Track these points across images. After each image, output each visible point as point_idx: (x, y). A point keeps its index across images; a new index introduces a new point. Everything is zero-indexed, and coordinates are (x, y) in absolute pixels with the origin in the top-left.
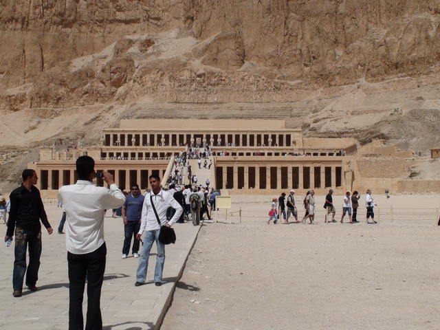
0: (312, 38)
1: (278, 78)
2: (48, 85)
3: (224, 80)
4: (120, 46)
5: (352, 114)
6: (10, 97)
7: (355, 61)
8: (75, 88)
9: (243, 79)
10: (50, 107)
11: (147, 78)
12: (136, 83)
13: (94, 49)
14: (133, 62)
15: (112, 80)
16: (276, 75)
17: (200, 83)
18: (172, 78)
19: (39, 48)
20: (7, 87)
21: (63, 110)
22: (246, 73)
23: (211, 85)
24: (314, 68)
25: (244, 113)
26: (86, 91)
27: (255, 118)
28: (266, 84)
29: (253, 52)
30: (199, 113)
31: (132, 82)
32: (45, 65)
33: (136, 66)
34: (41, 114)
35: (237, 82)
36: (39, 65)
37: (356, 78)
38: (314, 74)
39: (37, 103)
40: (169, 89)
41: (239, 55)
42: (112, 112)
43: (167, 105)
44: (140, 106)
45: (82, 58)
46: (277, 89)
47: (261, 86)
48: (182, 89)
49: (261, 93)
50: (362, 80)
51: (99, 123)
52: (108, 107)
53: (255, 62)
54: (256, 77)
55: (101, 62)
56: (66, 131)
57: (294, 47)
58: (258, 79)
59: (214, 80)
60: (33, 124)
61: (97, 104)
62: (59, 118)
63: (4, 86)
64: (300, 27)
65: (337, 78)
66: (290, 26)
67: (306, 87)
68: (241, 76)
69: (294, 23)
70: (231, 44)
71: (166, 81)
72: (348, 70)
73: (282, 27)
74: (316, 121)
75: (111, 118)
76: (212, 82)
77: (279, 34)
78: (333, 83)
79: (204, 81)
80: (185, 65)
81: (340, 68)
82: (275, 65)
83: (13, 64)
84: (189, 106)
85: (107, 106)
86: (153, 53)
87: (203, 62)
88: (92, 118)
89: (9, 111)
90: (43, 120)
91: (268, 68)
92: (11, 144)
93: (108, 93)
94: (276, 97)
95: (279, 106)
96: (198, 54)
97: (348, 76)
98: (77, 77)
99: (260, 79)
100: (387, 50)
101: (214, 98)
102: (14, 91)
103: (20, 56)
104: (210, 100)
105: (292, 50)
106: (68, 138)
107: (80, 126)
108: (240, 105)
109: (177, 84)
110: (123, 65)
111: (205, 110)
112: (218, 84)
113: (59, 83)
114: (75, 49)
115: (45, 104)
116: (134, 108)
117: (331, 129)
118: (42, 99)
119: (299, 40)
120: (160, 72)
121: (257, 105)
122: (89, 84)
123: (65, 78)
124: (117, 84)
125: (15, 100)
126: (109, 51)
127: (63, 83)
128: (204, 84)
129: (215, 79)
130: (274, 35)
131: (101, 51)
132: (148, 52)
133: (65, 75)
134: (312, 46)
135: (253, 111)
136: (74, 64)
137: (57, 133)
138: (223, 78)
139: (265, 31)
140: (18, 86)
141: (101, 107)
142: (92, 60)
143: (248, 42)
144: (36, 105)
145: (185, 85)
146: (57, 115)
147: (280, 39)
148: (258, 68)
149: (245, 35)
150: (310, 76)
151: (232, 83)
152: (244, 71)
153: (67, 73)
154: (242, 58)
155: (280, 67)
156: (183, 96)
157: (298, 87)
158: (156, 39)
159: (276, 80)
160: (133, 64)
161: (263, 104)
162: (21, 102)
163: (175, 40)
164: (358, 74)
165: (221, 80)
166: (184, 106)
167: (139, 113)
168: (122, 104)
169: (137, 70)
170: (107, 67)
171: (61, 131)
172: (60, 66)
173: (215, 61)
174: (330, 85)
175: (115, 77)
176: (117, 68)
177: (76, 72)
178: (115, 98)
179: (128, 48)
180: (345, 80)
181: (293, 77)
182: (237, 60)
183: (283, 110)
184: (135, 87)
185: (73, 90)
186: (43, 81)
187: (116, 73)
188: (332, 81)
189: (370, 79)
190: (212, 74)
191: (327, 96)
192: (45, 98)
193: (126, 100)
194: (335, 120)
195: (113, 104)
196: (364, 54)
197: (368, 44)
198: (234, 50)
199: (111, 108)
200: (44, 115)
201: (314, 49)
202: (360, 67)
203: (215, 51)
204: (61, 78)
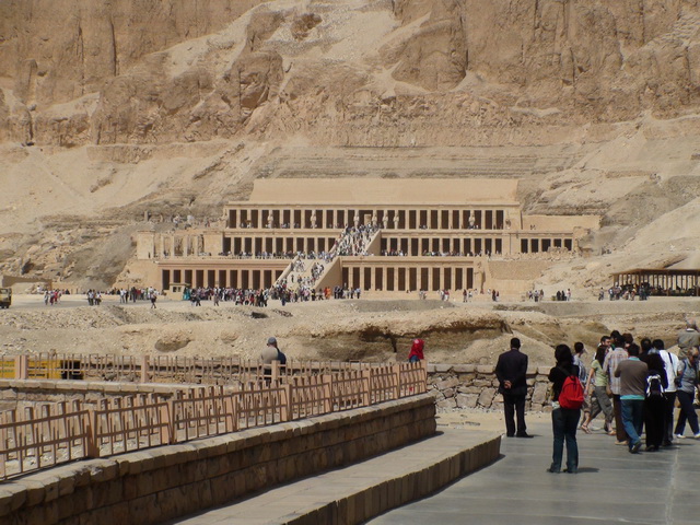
0: (578, 35)
1: (519, 105)
2: (128, 101)
3: (427, 109)
4: (258, 28)
5: (609, 176)
6: (60, 121)
7: (641, 80)
8: (177, 109)
9: (460, 106)
10: (133, 142)
11: (300, 102)
12: (284, 105)
13: (209, 24)
14: (281, 60)
15: (243, 97)
16: (516, 99)
17: (387, 114)
18: (340, 105)
19: (109, 26)
20: (53, 101)
21: (155, 149)
22: (466, 96)
23: (406, 116)
24: (580, 87)
25: (457, 165)
26: (196, 115)
27: (475, 174)
28: (497, 115)
29: (482, 56)
30: (384, 165)
31: (277, 100)
32: (119, 56)
33: (286, 68)
34: (117, 156)
35: (450, 111)
36: (108, 58)
37: (638, 109)
38: (580, 98)
39: (109, 135)
40: (335, 124)
41: (455, 64)
42: (242, 154)
43: (332, 152)
44: (286, 153)
45: (188, 43)
46: (516, 123)
47: (489, 119)
48: (358, 123)
49: (489, 130)
50: (647, 113)
51: (220, 175)
52: (236, 145)
53: (483, 74)
54: (481, 102)
55: (222, 56)
56: (164, 188)
57: (549, 50)
58: (484, 106)
59: (410, 108)
60: (104, 174)
61: (217, 140)
62: (149, 162)
63: (47, 100)
64: (560, 15)
65: (610, 108)
66: (543, 13)
67: (564, 121)
68: (456, 101)
69: (550, 8)
70: (444, 43)
71: (331, 110)
72: (627, 96)
73: (531, 14)
74: (554, 187)
75: (240, 168)
76: (408, 112)
77: (525, 26)
78: (603, 117)
79: (394, 110)
80: (363, 81)
81: (615, 91)
82: (516, 81)
83: (61, 57)
84: (368, 153)
85: (233, 143)
86: (317, 43)
87: (395, 75)
88: (207, 166)
89: (57, 147)
90: (121, 166)
91: (503, 87)
92: (72, 212)
93: (235, 119)
94: (514, 137)
95: (517, 154)
96: (389, 57)
97: (626, 107)
98: (180, 89)
99: (488, 107)
100: (688, 65)
101: (409, 139)
102: (65, 109)
103: (74, 41)
104: (403, 141)
105: (546, 55)
106: (167, 203)
107: (186, 182)
108: (453, 151)
109: (348, 116)
110: (262, 69)
111: (394, 161)
112: (417, 116)
113: (147, 97)
114: (174, 24)
115: (124, 137)
116: (278, 156)
117: (568, 201)
118: (119, 127)
119: (557, 37)
120: (322, 93)
121: (481, 152)
122: (201, 103)
123: (158, 89)
124: (252, 102)
125: (69, 127)
126: (236, 31)
127: (154, 99)
128: (395, 116)
129: (413, 107)
130: (516, 27)
131: (222, 28)
132: (308, 40)
133: (157, 82)
134: (577, 48)
135: (473, 162)
136: (173, 58)
137: (147, 192)
138: (426, 105)
139: (502, 21)
140: (72, 99)
141: (223, 146)
142: (205, 50)
143: (474, 37)
144: (107, 138)
145: (362, 116)
146: (145, 156)
147: (526, 35)
148: (487, 86)
149: (470, 25)
150: (572, 102)
151: (442, 112)
152: (463, 93)
153: (161, 79)
154: (462, 68)
155: (524, 84)
156: (359, 137)
157: (551, 120)
158: (326, 9)
159: (515, 108)
160: (281, 65)
161: (491, 150)
162: (80, 131)
163: (360, 15)
164: (643, 102)
165: (423, 108)
166: (359, 153)
167: (284, 166)
168: (261, 139)
169: (287, 77)
170: (234, 73)
171: (153, 188)
172: (148, 64)
173: (414, 73)
174: (599, 120)
175: (249, 90)
176: (251, 75)
177: (179, 80)
178: (248, 129)
179: (272, 31)
180: (621, 113)
181: (545, 102)
182: (451, 73)
183: (523, 161)
184: (282, 112)
185: (173, 112)
186: (119, 93)
187: (249, 83)
188: (601, 113)
189: (657, 113)
190: (408, 98)
191: (593, 139)
192: (122, 125)
193: (267, 134)
194: (579, 187)
195: (243, 139)
196: (658, 66)
197: (666, 49)
198: (447, 54)
199: (241, 147)
200: (123, 157)
201: (580, 54)
202: (648, 89)
203: (415, 55)
204: (150, 88)
